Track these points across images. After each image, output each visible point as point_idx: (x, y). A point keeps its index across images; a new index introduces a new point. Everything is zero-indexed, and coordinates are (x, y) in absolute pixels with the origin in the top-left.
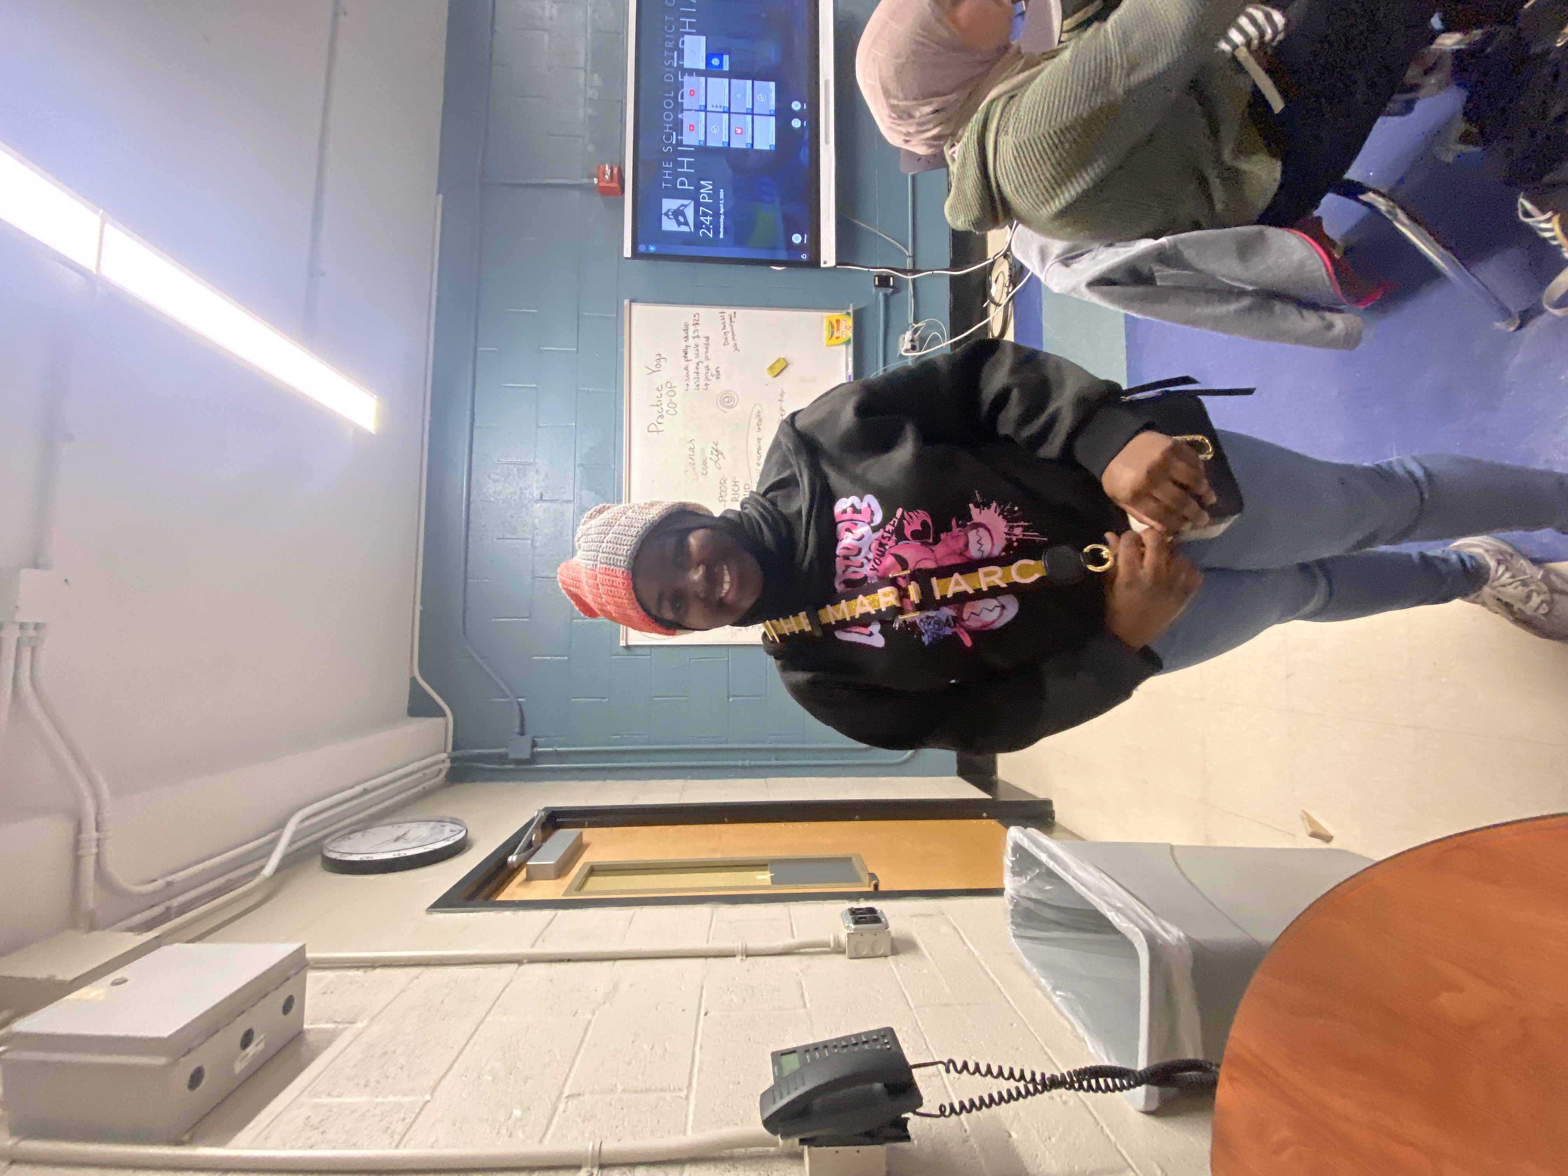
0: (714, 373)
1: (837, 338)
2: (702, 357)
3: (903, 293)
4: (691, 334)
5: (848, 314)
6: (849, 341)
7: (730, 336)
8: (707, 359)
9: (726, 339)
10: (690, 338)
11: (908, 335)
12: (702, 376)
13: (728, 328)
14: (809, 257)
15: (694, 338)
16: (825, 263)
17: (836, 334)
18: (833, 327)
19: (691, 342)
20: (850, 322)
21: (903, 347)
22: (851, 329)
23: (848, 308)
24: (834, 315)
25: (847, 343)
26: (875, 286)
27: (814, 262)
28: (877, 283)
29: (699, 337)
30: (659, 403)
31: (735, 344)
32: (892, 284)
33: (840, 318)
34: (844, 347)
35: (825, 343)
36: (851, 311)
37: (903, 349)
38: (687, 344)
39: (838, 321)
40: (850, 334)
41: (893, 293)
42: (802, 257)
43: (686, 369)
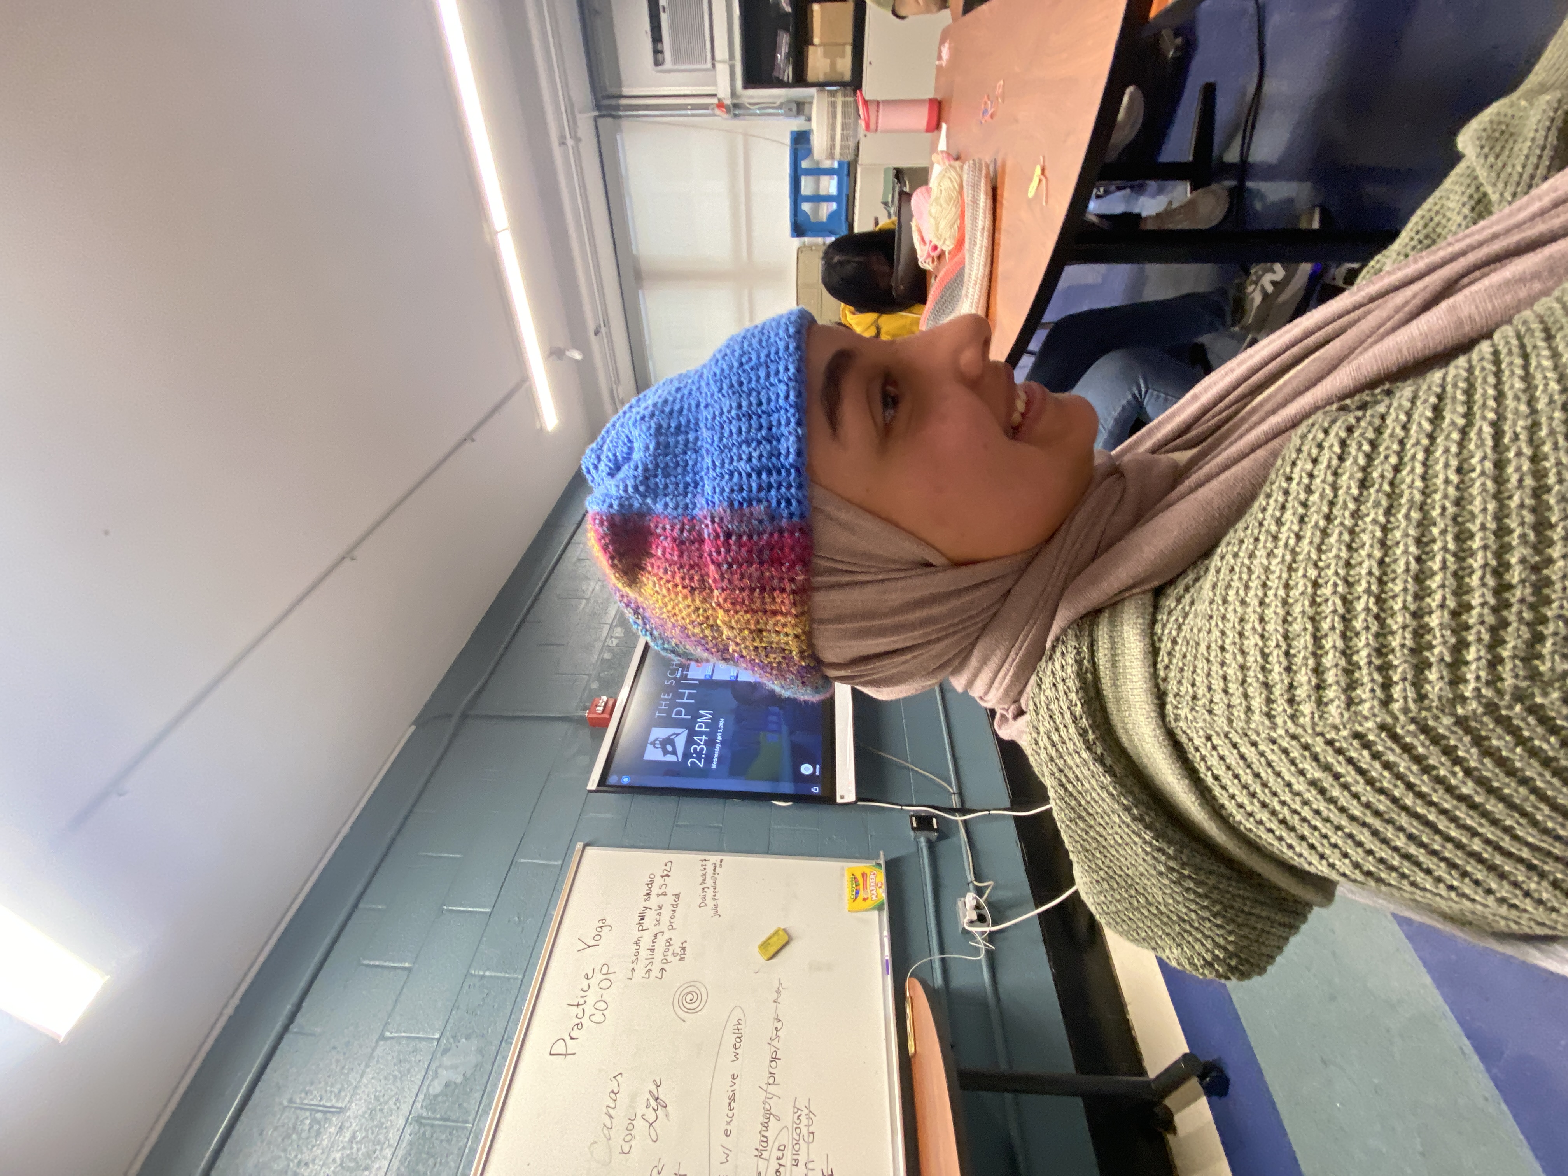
0: (678, 950)
1: (865, 899)
2: (664, 926)
3: (953, 840)
4: (655, 890)
5: (879, 865)
6: (883, 904)
7: (710, 893)
8: (672, 928)
9: (704, 898)
10: (653, 896)
11: (970, 899)
12: (659, 955)
13: (709, 882)
14: (822, 790)
15: (658, 895)
16: (842, 797)
17: (862, 895)
18: (858, 884)
19: (654, 902)
20: (880, 877)
21: (965, 916)
22: (884, 887)
23: (878, 858)
24: (859, 867)
25: (880, 908)
26: (914, 829)
27: (828, 797)
28: (915, 825)
29: (665, 894)
30: (582, 1001)
31: (716, 906)
32: (935, 826)
33: (867, 871)
34: (876, 913)
35: (847, 907)
36: (882, 862)
37: (966, 920)
38: (647, 904)
39: (864, 875)
40: (882, 894)
41: (939, 839)
42: (813, 790)
43: (637, 943)
